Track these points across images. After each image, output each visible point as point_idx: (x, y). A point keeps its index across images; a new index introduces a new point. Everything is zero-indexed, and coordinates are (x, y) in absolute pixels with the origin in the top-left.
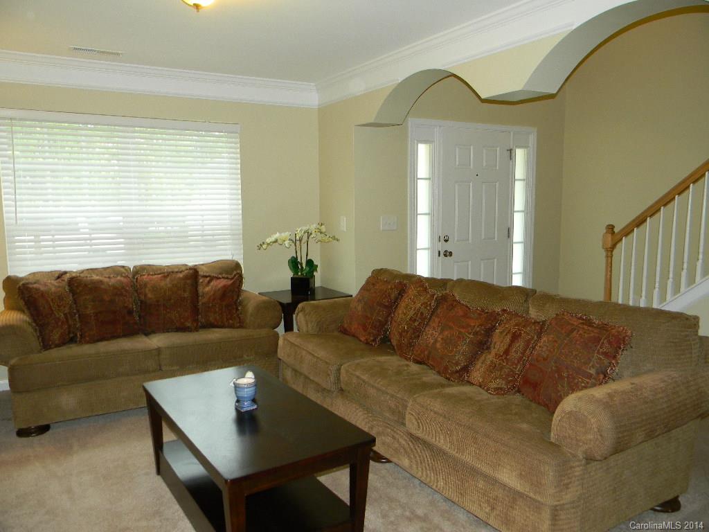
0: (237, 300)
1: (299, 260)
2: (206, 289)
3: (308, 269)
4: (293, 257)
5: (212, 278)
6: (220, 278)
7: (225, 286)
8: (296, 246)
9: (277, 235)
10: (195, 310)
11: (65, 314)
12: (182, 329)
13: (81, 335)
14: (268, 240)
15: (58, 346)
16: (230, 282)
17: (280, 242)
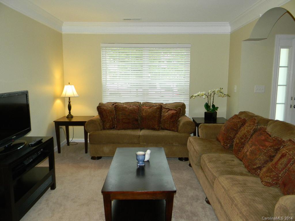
0: (177, 120)
1: (209, 105)
2: (166, 114)
3: (212, 109)
4: (206, 103)
5: (169, 110)
6: (173, 110)
7: (173, 114)
8: (208, 98)
9: (199, 93)
10: (159, 122)
11: (112, 118)
12: (154, 129)
13: (116, 126)
14: (195, 95)
15: (108, 129)
16: (175, 112)
17: (200, 96)
